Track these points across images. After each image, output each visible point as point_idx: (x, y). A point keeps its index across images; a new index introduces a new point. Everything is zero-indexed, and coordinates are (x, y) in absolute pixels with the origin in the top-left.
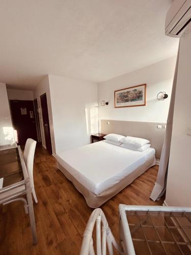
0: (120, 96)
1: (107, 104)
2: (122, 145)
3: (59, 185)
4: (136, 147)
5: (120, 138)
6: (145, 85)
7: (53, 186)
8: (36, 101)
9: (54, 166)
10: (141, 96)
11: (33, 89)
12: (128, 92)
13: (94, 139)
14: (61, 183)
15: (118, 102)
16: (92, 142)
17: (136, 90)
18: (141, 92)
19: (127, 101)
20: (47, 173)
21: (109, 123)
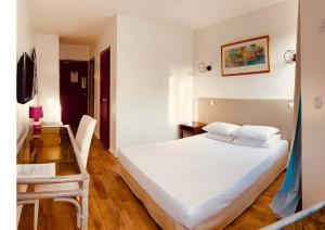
0: (230, 55)
1: (209, 68)
2: (236, 141)
3: (120, 202)
4: (259, 142)
5: (232, 128)
6: (267, 37)
7: (109, 201)
8: (93, 62)
9: (113, 169)
10: (263, 56)
11: (90, 43)
12: (243, 48)
13: (185, 131)
14: (124, 200)
15: (227, 66)
16: (182, 137)
17: (254, 45)
18: (261, 50)
19: (241, 64)
20: (100, 177)
21: (212, 103)
